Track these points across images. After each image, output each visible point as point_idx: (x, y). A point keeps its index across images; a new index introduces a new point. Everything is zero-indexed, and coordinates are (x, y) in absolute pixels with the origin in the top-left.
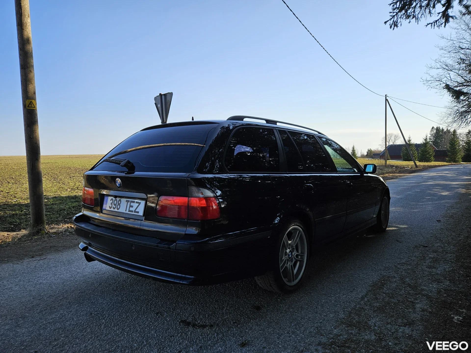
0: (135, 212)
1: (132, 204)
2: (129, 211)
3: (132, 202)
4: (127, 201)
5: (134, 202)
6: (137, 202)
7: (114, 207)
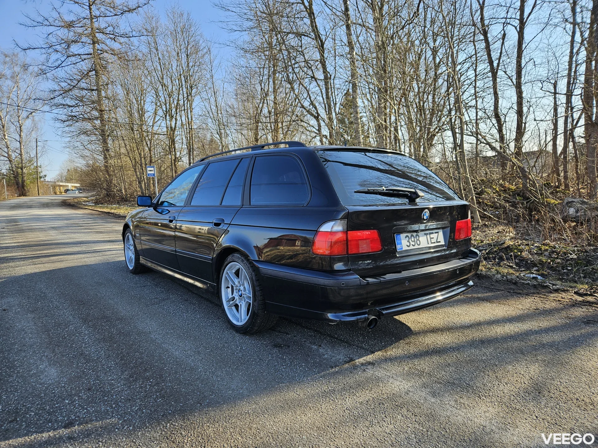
0: (437, 242)
1: (432, 236)
2: (432, 243)
3: (430, 234)
4: (425, 234)
5: (432, 233)
6: (436, 233)
7: (413, 243)
